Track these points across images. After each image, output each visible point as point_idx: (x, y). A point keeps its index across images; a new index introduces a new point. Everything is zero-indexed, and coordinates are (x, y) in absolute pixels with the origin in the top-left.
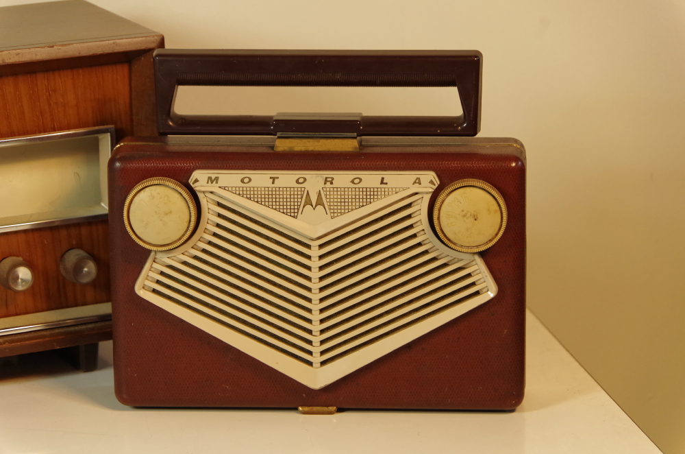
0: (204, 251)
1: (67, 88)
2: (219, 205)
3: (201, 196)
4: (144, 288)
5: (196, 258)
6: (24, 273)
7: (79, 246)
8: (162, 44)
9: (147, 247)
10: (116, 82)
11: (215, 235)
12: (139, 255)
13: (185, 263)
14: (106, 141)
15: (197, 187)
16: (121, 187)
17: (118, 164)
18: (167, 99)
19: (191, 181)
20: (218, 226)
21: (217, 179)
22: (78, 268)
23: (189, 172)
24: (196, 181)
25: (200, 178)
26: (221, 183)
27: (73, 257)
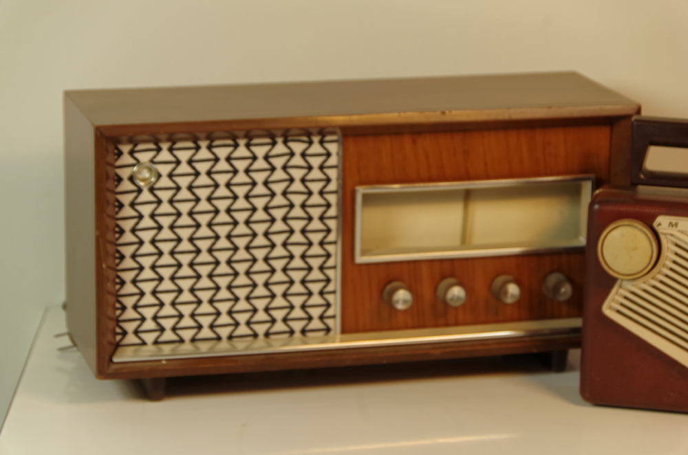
0: (662, 282)
1: (559, 141)
2: (677, 245)
3: (662, 238)
4: (611, 308)
5: (654, 287)
6: (513, 289)
7: (559, 270)
8: (639, 111)
9: (615, 275)
10: (599, 140)
11: (671, 269)
12: (608, 282)
13: (645, 291)
14: (587, 187)
15: (660, 230)
16: (598, 225)
17: (596, 207)
18: (641, 156)
19: (655, 224)
20: (675, 262)
21: (676, 224)
22: (556, 288)
23: (654, 217)
24: (659, 225)
25: (663, 222)
26: (680, 227)
27: (553, 279)
